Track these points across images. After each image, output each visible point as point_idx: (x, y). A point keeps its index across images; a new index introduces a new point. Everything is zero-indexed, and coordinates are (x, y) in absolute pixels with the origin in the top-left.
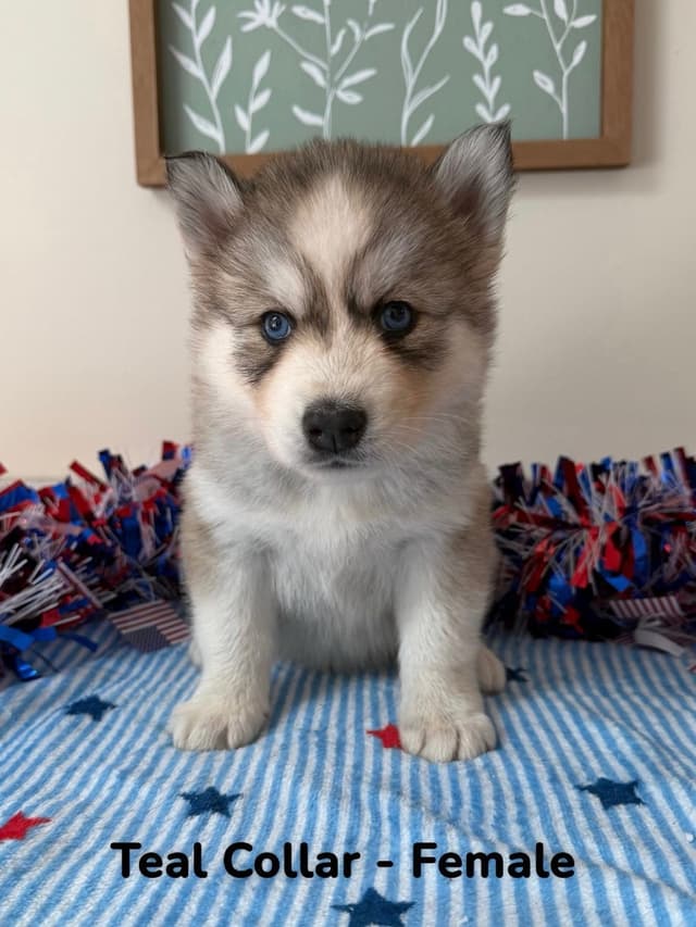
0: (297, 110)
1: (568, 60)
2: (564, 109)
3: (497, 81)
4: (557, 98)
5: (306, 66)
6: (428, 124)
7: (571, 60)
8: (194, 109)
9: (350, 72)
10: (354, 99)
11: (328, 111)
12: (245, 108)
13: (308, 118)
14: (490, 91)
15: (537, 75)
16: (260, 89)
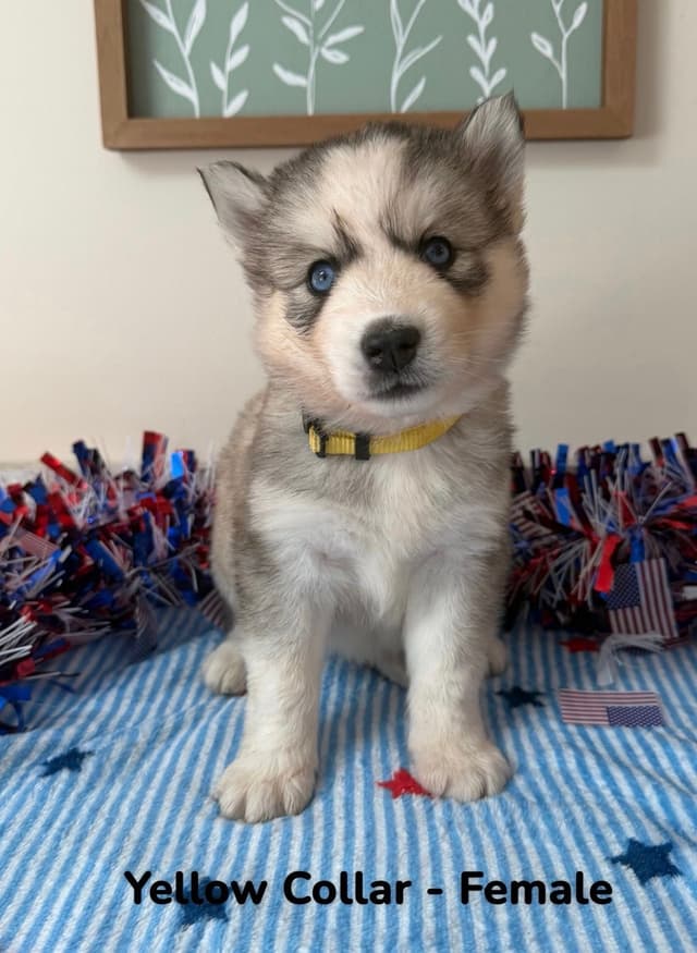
0: (278, 69)
1: (568, 23)
2: (563, 75)
3: (493, 43)
4: (556, 64)
5: (287, 21)
6: (420, 88)
7: (571, 22)
8: (165, 66)
9: (335, 29)
10: (340, 58)
11: (312, 70)
12: (222, 67)
13: (290, 78)
14: (486, 53)
15: (535, 37)
16: (237, 47)
